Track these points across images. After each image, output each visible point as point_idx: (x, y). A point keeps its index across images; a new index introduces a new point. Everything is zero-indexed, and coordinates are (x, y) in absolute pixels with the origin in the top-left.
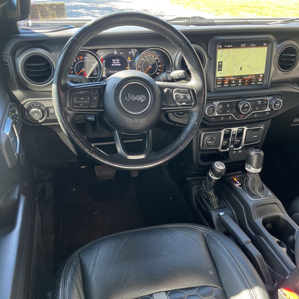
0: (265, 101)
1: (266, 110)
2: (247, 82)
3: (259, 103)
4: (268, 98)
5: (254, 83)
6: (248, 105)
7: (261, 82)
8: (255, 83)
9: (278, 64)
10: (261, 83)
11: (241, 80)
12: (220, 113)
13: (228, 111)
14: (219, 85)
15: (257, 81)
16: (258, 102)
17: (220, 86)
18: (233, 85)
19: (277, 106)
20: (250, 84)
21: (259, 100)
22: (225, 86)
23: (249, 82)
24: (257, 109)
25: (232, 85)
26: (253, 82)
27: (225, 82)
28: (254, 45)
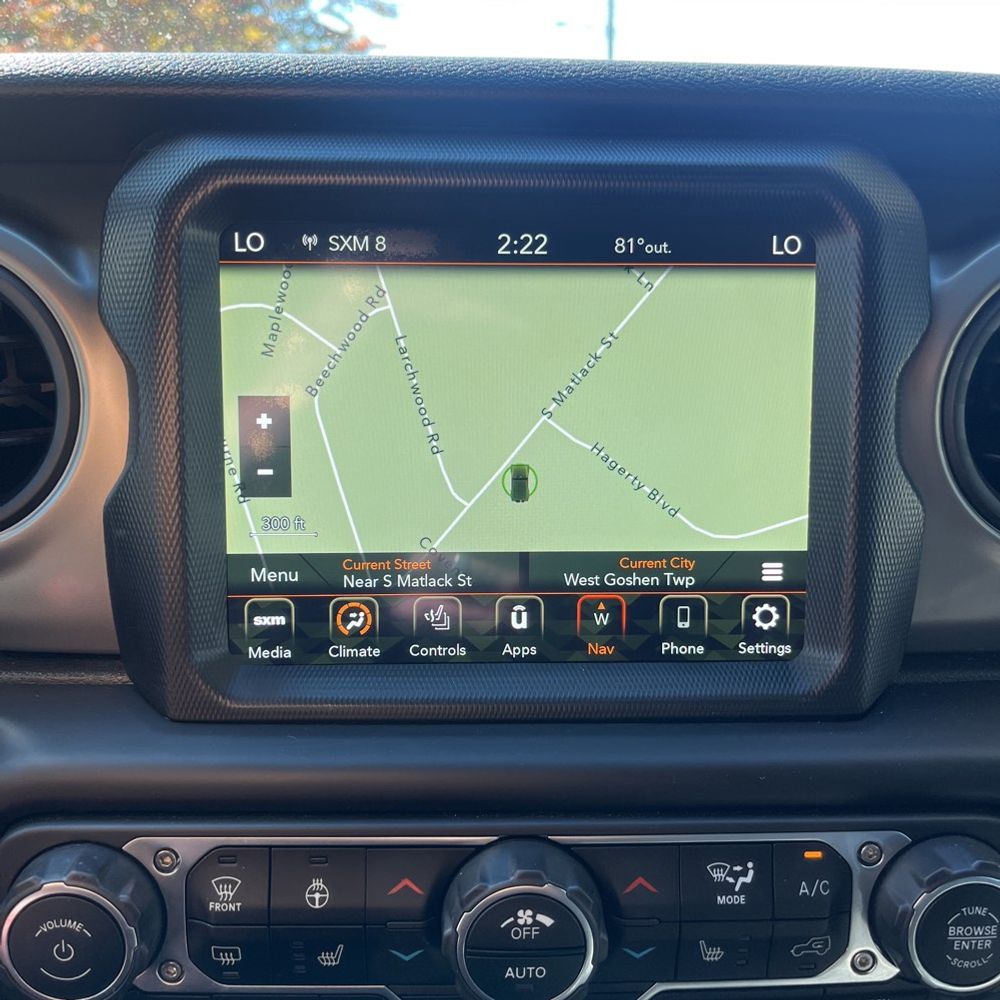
0: (813, 871)
1: (841, 973)
2: (604, 630)
3: (728, 889)
4: (847, 843)
5: (700, 650)
6: (548, 921)
7: (775, 636)
8: (710, 643)
9: (969, 460)
10: (784, 650)
11: (532, 607)
12: (230, 967)
13: (328, 959)
14: (270, 637)
15: (727, 625)
16: (718, 875)
17: (279, 653)
18: (440, 651)
19: (963, 955)
20: (648, 654)
21: (735, 854)
22: (345, 652)
23: (633, 629)
24: (713, 955)
25: (426, 652)
26: (683, 638)
27: (335, 621)
28: (650, 249)
